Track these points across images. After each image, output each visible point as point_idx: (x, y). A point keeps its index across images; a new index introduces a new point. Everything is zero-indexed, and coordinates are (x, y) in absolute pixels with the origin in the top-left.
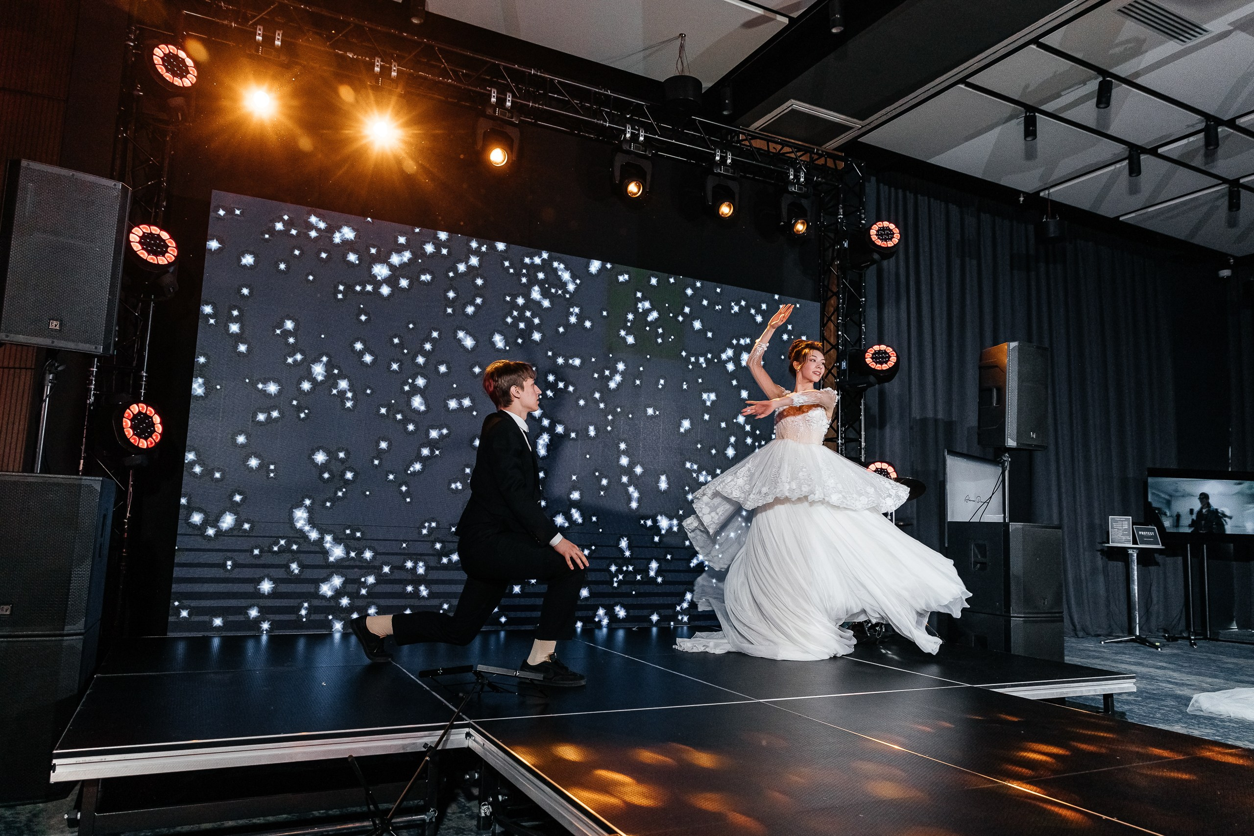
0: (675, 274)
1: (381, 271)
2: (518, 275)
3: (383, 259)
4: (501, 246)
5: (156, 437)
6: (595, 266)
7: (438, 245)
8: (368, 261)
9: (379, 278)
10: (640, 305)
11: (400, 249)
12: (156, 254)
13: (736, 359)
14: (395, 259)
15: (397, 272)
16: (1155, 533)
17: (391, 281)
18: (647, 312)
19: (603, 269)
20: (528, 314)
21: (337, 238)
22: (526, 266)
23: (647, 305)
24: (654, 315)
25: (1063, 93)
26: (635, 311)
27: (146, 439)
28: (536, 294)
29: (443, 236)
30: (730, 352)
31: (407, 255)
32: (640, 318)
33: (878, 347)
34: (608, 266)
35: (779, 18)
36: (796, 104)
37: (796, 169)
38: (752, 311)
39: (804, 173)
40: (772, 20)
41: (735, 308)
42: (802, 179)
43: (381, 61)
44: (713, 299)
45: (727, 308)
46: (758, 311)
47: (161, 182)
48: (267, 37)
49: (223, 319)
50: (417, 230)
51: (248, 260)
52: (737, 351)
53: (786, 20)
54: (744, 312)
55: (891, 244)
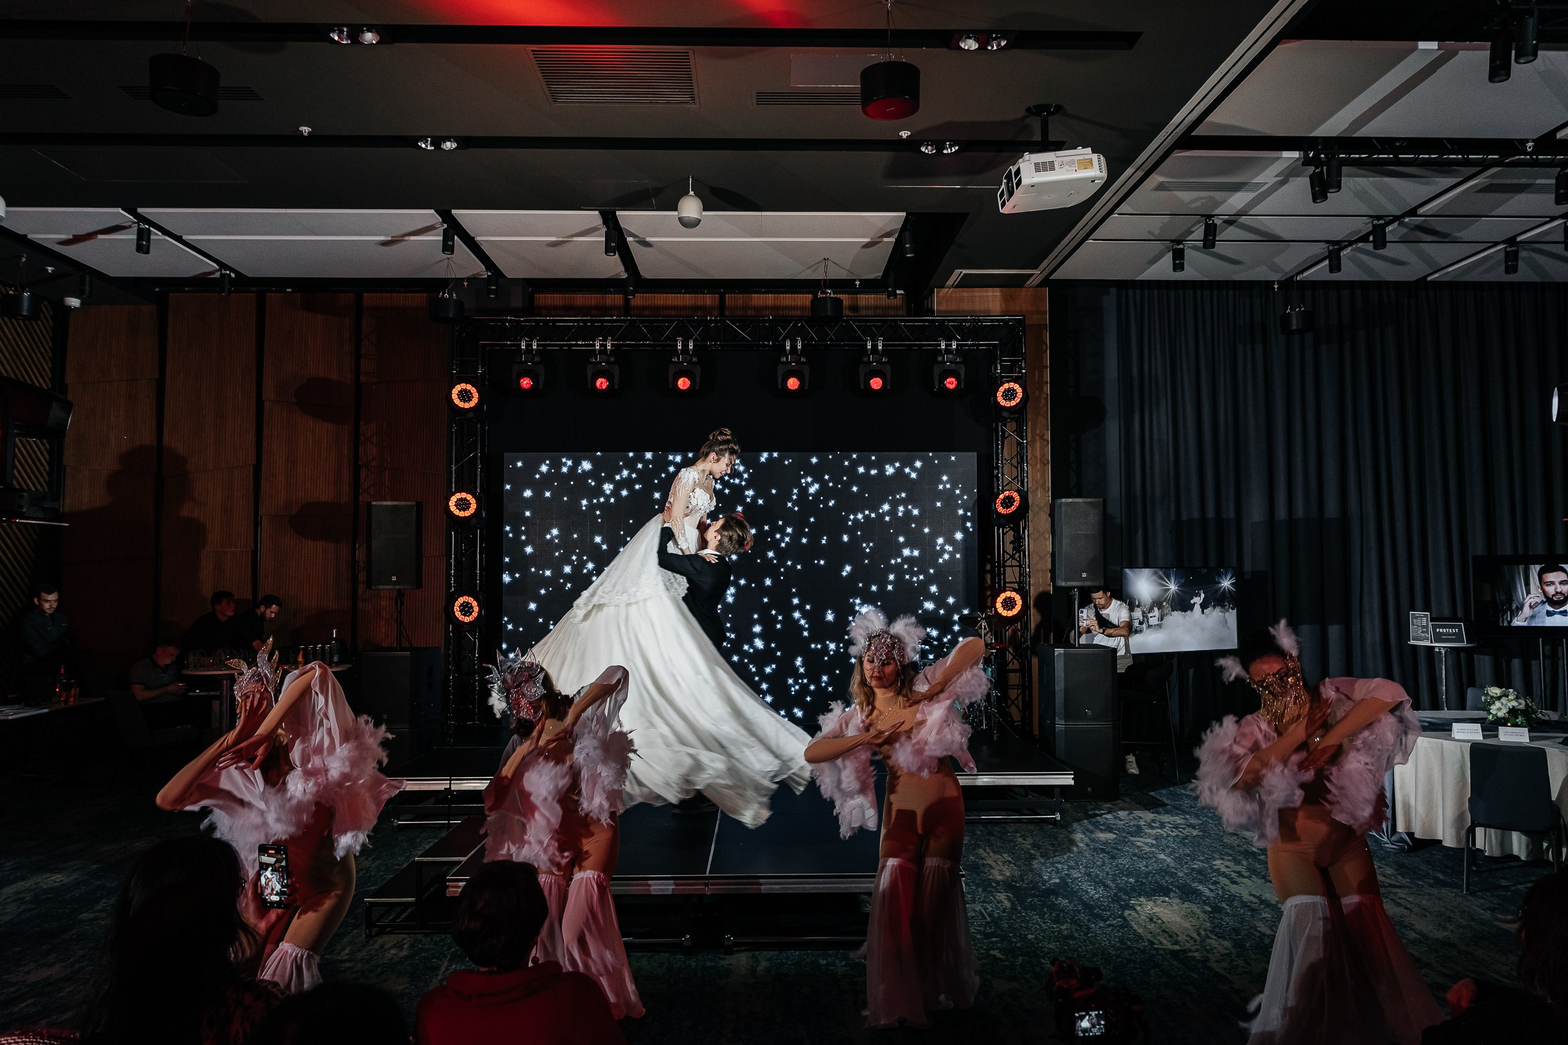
0: (833, 450)
1: (608, 487)
3: (609, 478)
5: (475, 614)
6: (764, 457)
7: (646, 462)
8: (600, 482)
9: (608, 492)
10: (803, 481)
11: (619, 470)
12: (464, 510)
13: (893, 512)
14: (617, 477)
15: (619, 486)
16: (1460, 630)
17: (616, 493)
18: (809, 486)
19: (770, 459)
21: (580, 471)
23: (809, 479)
24: (816, 487)
25: (1193, 229)
26: (798, 485)
27: (469, 616)
29: (649, 455)
30: (886, 507)
31: (625, 473)
32: (804, 491)
33: (1007, 493)
34: (775, 455)
35: (885, 240)
36: (965, 272)
37: (949, 338)
38: (907, 470)
39: (958, 340)
40: (880, 242)
41: (890, 470)
42: (954, 347)
43: (600, 341)
44: (869, 466)
45: (882, 471)
46: (914, 469)
47: (477, 454)
48: (529, 346)
49: (516, 531)
50: (631, 454)
51: (528, 493)
52: (894, 505)
53: (893, 239)
54: (899, 472)
55: (1013, 403)
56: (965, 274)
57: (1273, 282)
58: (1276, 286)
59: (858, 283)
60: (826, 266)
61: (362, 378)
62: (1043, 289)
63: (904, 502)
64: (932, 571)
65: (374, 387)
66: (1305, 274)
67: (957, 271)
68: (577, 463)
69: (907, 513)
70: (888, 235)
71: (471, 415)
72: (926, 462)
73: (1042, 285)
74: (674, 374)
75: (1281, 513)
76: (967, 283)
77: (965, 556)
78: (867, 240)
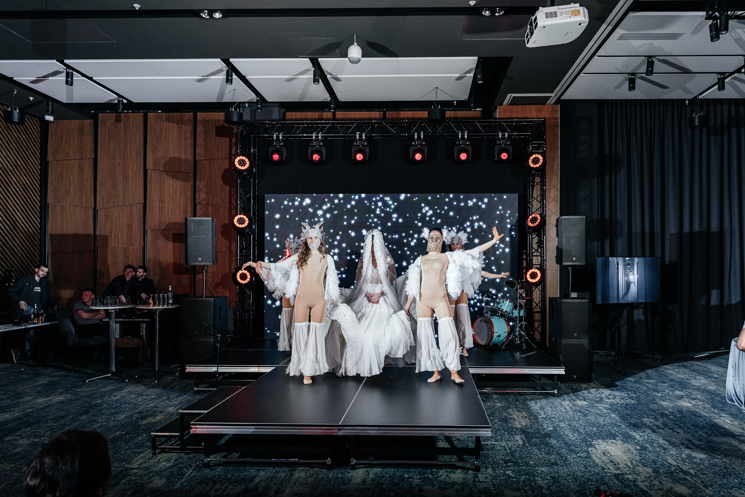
0: (440, 192)
1: (320, 213)
2: (371, 205)
3: (320, 208)
4: (363, 195)
6: (402, 197)
7: (340, 199)
8: (315, 210)
9: (319, 215)
10: (424, 209)
11: (325, 203)
12: (242, 224)
13: (472, 226)
14: (325, 207)
15: (325, 212)
17: (324, 216)
18: (427, 212)
19: (406, 197)
20: (375, 220)
21: (304, 204)
22: (373, 201)
23: (427, 208)
24: (431, 212)
25: (641, 65)
26: (421, 211)
28: (378, 211)
29: (341, 196)
30: (468, 223)
31: (329, 205)
32: (424, 215)
33: (533, 215)
34: (409, 195)
35: (468, 75)
36: (514, 95)
37: (503, 132)
38: (480, 203)
39: (508, 132)
40: (465, 76)
41: (470, 203)
42: (506, 136)
43: (315, 134)
44: (459, 201)
45: (466, 204)
46: (483, 203)
47: (251, 195)
48: (278, 137)
49: (272, 237)
50: (332, 195)
51: (277, 216)
52: (472, 222)
53: (472, 75)
54: (475, 204)
55: (538, 165)
56: (514, 97)
57: (685, 100)
58: (687, 102)
59: (455, 102)
60: (437, 92)
61: (197, 158)
62: (557, 105)
63: (478, 221)
64: (493, 258)
65: (203, 162)
66: (704, 95)
67: (509, 95)
68: (303, 200)
69: (480, 227)
70: (469, 72)
71: (245, 173)
72: (491, 200)
73: (555, 103)
74: (355, 152)
75: (686, 228)
76: (515, 102)
77: (512, 250)
78: (458, 75)
